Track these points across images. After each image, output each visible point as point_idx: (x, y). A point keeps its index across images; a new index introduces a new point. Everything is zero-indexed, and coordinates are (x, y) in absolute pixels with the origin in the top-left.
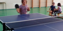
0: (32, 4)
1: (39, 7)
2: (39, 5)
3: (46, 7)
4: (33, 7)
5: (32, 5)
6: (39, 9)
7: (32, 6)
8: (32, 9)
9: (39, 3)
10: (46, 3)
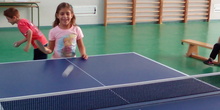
0: (133, 10)
1: (158, 22)
2: (159, 14)
3: (183, 22)
4: (137, 20)
5: (132, 14)
6: (159, 28)
7: (132, 19)
8: (132, 29)
9: (159, 9)
10: (185, 9)
